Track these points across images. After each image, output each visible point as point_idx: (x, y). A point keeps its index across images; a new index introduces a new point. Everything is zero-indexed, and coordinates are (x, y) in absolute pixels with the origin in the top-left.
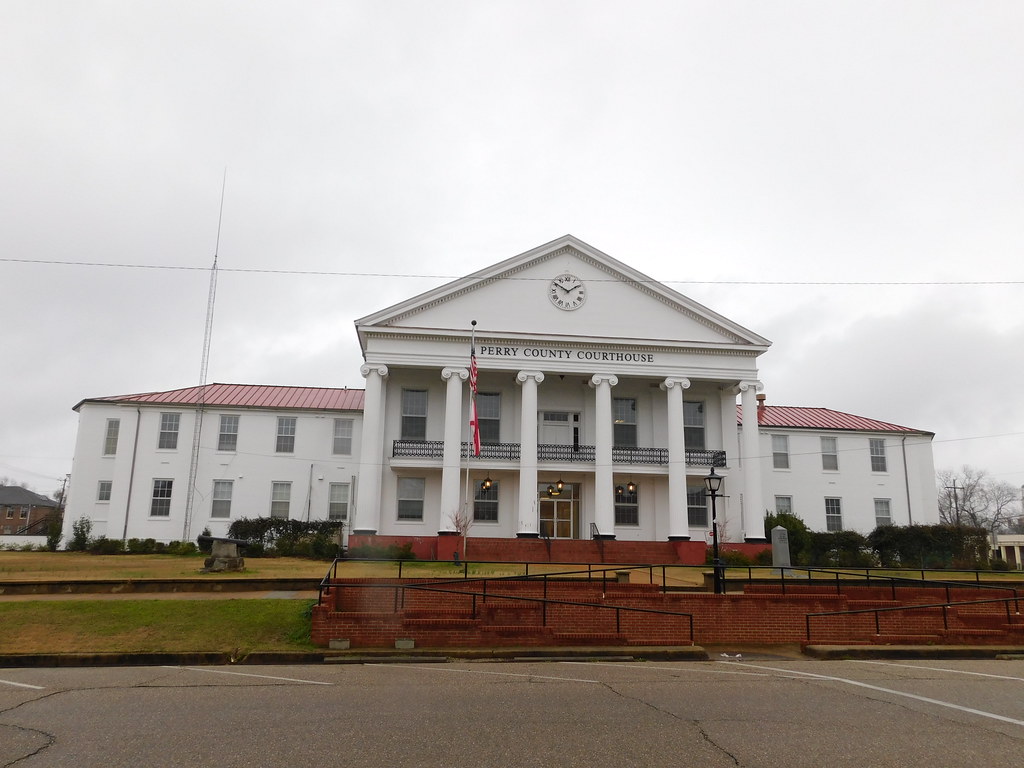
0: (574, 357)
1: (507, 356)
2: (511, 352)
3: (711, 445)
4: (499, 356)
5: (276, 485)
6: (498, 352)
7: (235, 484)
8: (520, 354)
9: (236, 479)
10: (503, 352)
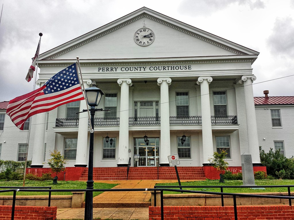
0: (147, 70)
1: (112, 72)
2: (114, 70)
3: (231, 113)
4: (108, 72)
5: (20, 145)
6: (107, 70)
7: (2, 145)
8: (119, 70)
9: (3, 143)
10: (110, 70)
